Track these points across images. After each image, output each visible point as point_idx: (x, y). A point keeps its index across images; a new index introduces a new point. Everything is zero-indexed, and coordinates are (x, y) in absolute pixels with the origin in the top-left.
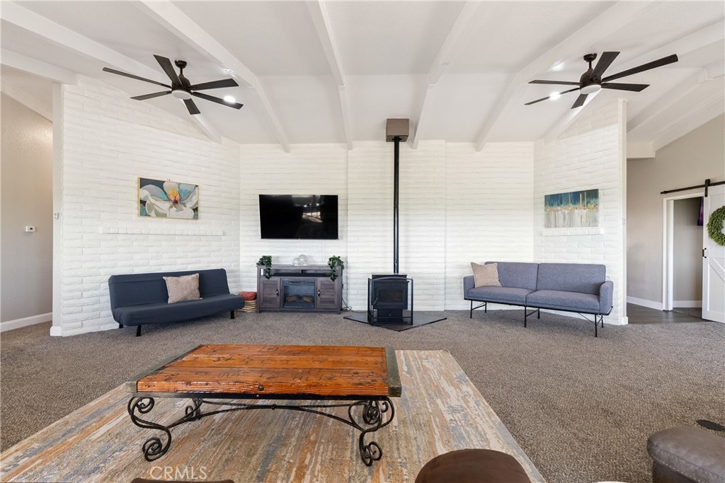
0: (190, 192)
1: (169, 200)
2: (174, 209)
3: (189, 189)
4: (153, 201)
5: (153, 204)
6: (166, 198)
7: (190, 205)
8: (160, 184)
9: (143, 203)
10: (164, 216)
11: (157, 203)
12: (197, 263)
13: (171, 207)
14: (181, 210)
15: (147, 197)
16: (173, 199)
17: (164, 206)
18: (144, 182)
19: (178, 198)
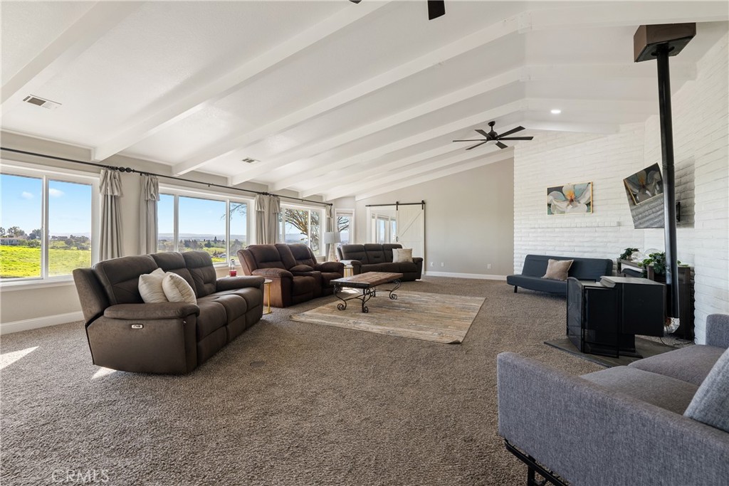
0: (584, 190)
1: (567, 200)
2: (571, 206)
3: (583, 187)
4: (556, 203)
5: (555, 205)
6: (564, 199)
7: (583, 201)
8: (560, 189)
9: (549, 205)
10: (563, 212)
11: (558, 204)
12: (591, 252)
13: (568, 205)
14: (576, 206)
15: (551, 201)
16: (569, 198)
17: (563, 205)
18: (550, 191)
19: (573, 197)
